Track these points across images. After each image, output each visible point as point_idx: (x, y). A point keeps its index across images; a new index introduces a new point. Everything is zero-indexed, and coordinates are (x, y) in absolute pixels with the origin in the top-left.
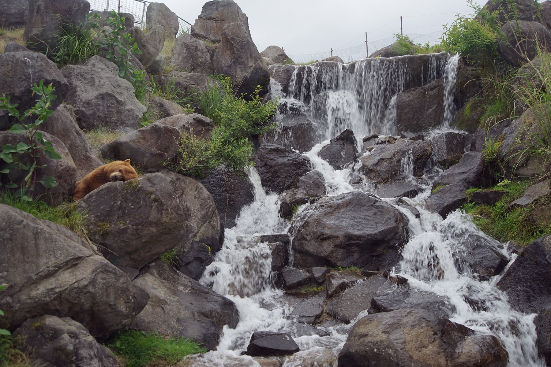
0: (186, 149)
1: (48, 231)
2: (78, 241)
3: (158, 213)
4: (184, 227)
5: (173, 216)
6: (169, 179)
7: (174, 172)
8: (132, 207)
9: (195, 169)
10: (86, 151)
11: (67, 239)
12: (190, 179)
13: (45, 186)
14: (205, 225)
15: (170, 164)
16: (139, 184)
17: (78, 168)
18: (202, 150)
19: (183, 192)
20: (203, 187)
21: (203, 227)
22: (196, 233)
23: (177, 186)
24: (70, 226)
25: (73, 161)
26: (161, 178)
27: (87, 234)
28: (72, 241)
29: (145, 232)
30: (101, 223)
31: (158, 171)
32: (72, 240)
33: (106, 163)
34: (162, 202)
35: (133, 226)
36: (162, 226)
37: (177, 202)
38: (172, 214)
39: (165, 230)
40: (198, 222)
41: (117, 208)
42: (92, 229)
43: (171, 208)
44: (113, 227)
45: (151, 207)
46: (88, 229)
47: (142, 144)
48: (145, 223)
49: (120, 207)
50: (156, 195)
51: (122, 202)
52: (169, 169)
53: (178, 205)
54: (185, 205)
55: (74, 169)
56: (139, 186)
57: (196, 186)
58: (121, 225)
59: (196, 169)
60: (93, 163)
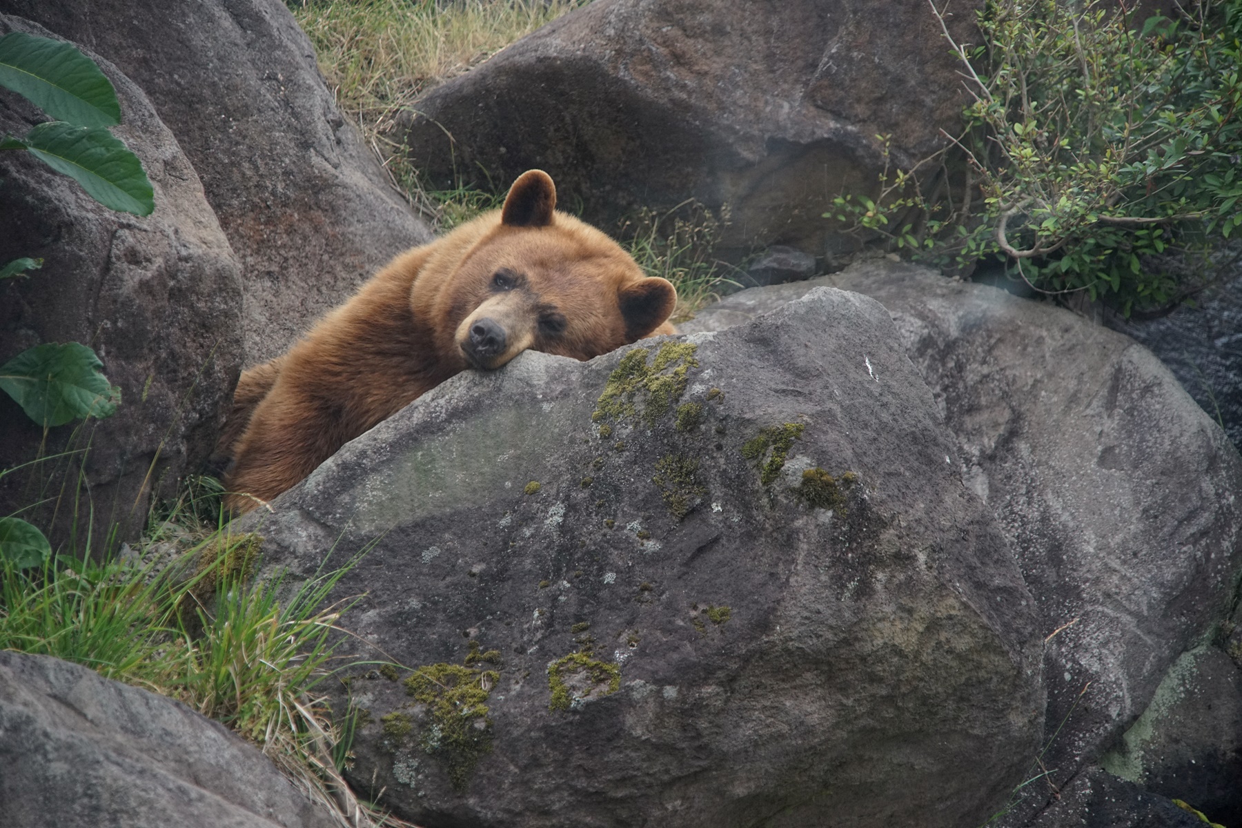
0: (1033, 96)
1: (62, 734)
2: (269, 804)
3: (838, 583)
4: (1029, 682)
5: (949, 606)
6: (911, 329)
7: (947, 274)
8: (652, 545)
9: (1099, 248)
10: (306, 142)
11: (194, 791)
12: (1066, 317)
13: (31, 413)
14: (1186, 659)
15: (916, 217)
16: (694, 374)
17: (248, 271)
18: (1147, 99)
19: (1017, 417)
20: (1167, 377)
21: (1172, 679)
22: (1123, 728)
23: (971, 378)
24: (210, 695)
25: (215, 223)
26: (855, 322)
27: (335, 752)
28: (232, 808)
29: (747, 730)
30: (430, 672)
31: (823, 269)
32: (230, 794)
33: (445, 226)
34: (863, 506)
35: (661, 682)
36: (874, 679)
37: (972, 499)
38: (941, 588)
39: (889, 713)
40: (1134, 642)
41: (537, 556)
42: (365, 717)
43: (934, 549)
44: (520, 695)
45: (788, 542)
46: (336, 715)
47: (702, 75)
48: (746, 660)
49: (562, 549)
50: (821, 457)
51: (571, 508)
52: (906, 253)
53: (983, 522)
54: (1034, 514)
55: (223, 281)
56: (698, 388)
57: (1107, 371)
58: (576, 679)
59: (1111, 241)
60: (357, 228)
